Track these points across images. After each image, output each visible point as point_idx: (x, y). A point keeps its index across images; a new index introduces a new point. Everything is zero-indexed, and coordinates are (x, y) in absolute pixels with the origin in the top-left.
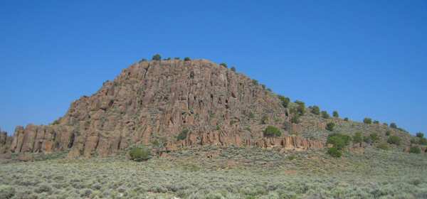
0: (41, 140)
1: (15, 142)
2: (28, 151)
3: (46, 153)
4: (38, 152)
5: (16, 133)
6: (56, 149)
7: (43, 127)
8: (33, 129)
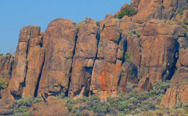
0: (90, 62)
1: (20, 69)
2: (55, 94)
3: (103, 97)
4: (81, 96)
5: (23, 45)
6: (130, 85)
7: (91, 27)
8: (67, 32)
